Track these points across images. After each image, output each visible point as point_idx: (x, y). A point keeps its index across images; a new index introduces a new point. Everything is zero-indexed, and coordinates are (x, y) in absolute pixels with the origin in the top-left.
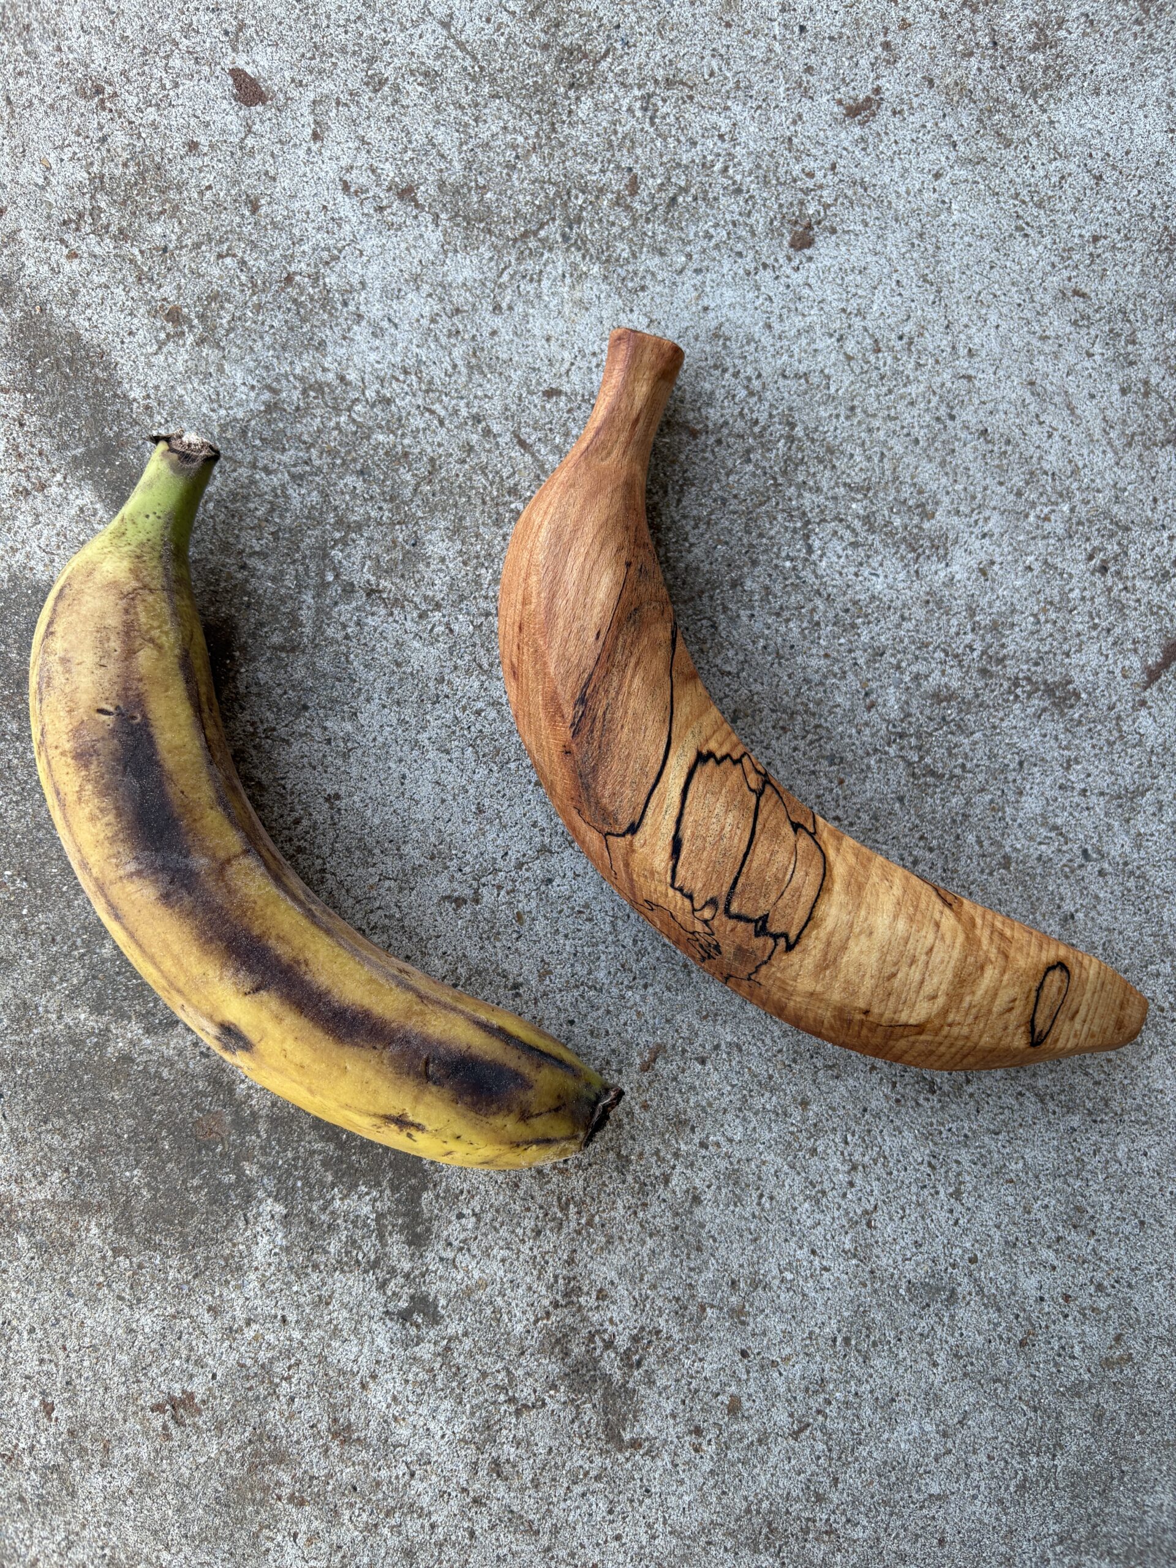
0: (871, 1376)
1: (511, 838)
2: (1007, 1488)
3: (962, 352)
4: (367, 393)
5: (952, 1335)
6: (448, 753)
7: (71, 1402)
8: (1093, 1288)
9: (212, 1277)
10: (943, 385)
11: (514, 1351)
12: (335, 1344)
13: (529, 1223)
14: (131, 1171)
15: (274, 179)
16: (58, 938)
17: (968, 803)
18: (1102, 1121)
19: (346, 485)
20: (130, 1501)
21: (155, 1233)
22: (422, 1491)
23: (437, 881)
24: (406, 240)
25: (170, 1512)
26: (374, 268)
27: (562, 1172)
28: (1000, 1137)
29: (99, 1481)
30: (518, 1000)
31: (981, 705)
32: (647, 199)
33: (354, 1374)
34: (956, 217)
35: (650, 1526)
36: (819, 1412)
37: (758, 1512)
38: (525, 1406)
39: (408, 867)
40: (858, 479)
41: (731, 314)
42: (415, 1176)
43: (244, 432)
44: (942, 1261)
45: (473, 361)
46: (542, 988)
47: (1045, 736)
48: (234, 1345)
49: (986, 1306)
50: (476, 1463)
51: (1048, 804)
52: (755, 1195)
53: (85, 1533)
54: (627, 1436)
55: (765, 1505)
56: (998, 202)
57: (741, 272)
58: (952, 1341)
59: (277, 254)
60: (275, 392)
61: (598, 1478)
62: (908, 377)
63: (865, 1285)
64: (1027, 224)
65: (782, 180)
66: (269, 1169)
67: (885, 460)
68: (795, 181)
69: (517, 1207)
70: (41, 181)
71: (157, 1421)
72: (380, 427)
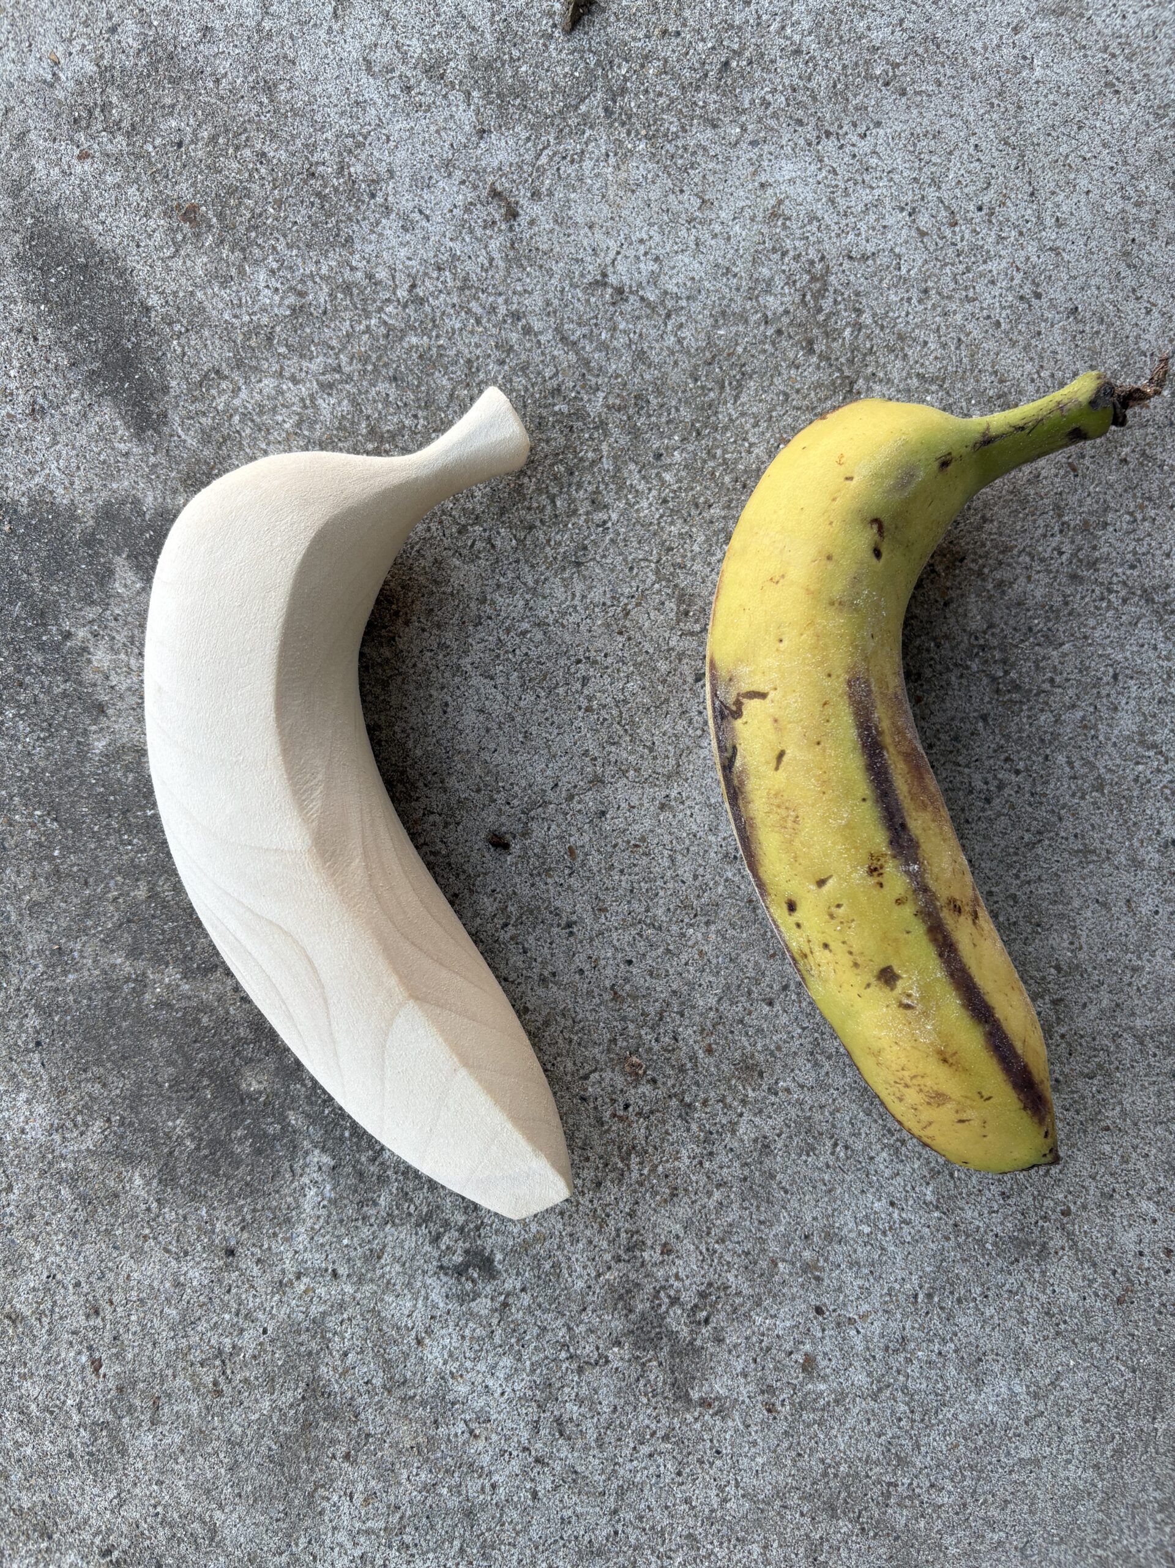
1: (561, 769)
2: (1103, 1453)
3: (1049, 221)
4: (399, 293)
5: (1044, 1292)
6: (492, 678)
7: (119, 1357)
9: (260, 1229)
10: (1028, 259)
11: (575, 1307)
12: (388, 1298)
14: (174, 1121)
15: (294, 64)
16: (91, 880)
17: (1057, 721)
19: (378, 393)
20: (181, 1459)
22: (482, 1451)
23: (484, 814)
24: (436, 123)
26: (402, 154)
27: (621, 1119)
29: (149, 1439)
30: (572, 939)
31: (1070, 614)
32: (697, 66)
33: (409, 1330)
34: (1038, 73)
35: (721, 1489)
37: (836, 1476)
38: (586, 1363)
39: (453, 801)
40: (932, 368)
41: (791, 191)
43: (269, 338)
45: (511, 254)
46: (596, 927)
47: (1142, 646)
48: (285, 1299)
49: (1081, 1263)
50: (537, 1422)
51: (1146, 720)
52: (829, 1144)
53: (137, 1491)
55: (843, 1468)
56: (1085, 56)
57: (802, 142)
58: (1043, 1298)
59: (299, 143)
60: (301, 294)
61: (666, 1438)
62: (988, 252)
64: (1118, 79)
65: (845, 38)
67: (963, 347)
68: (860, 39)
70: (49, 77)
72: (414, 329)
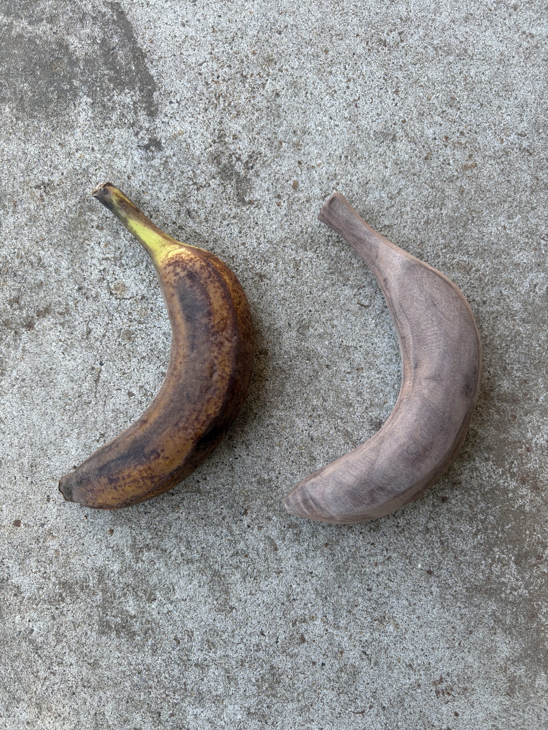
0: (357, 172)
8: (458, 134)
13: (202, 106)
18: (463, 59)
21: (35, 111)
25: (44, 233)
28: (417, 66)
36: (333, 188)
42: (150, 85)
44: (390, 122)
54: (247, 199)
63: (354, 133)
66: (84, 83)
69: (196, 98)
71: (38, 193)
